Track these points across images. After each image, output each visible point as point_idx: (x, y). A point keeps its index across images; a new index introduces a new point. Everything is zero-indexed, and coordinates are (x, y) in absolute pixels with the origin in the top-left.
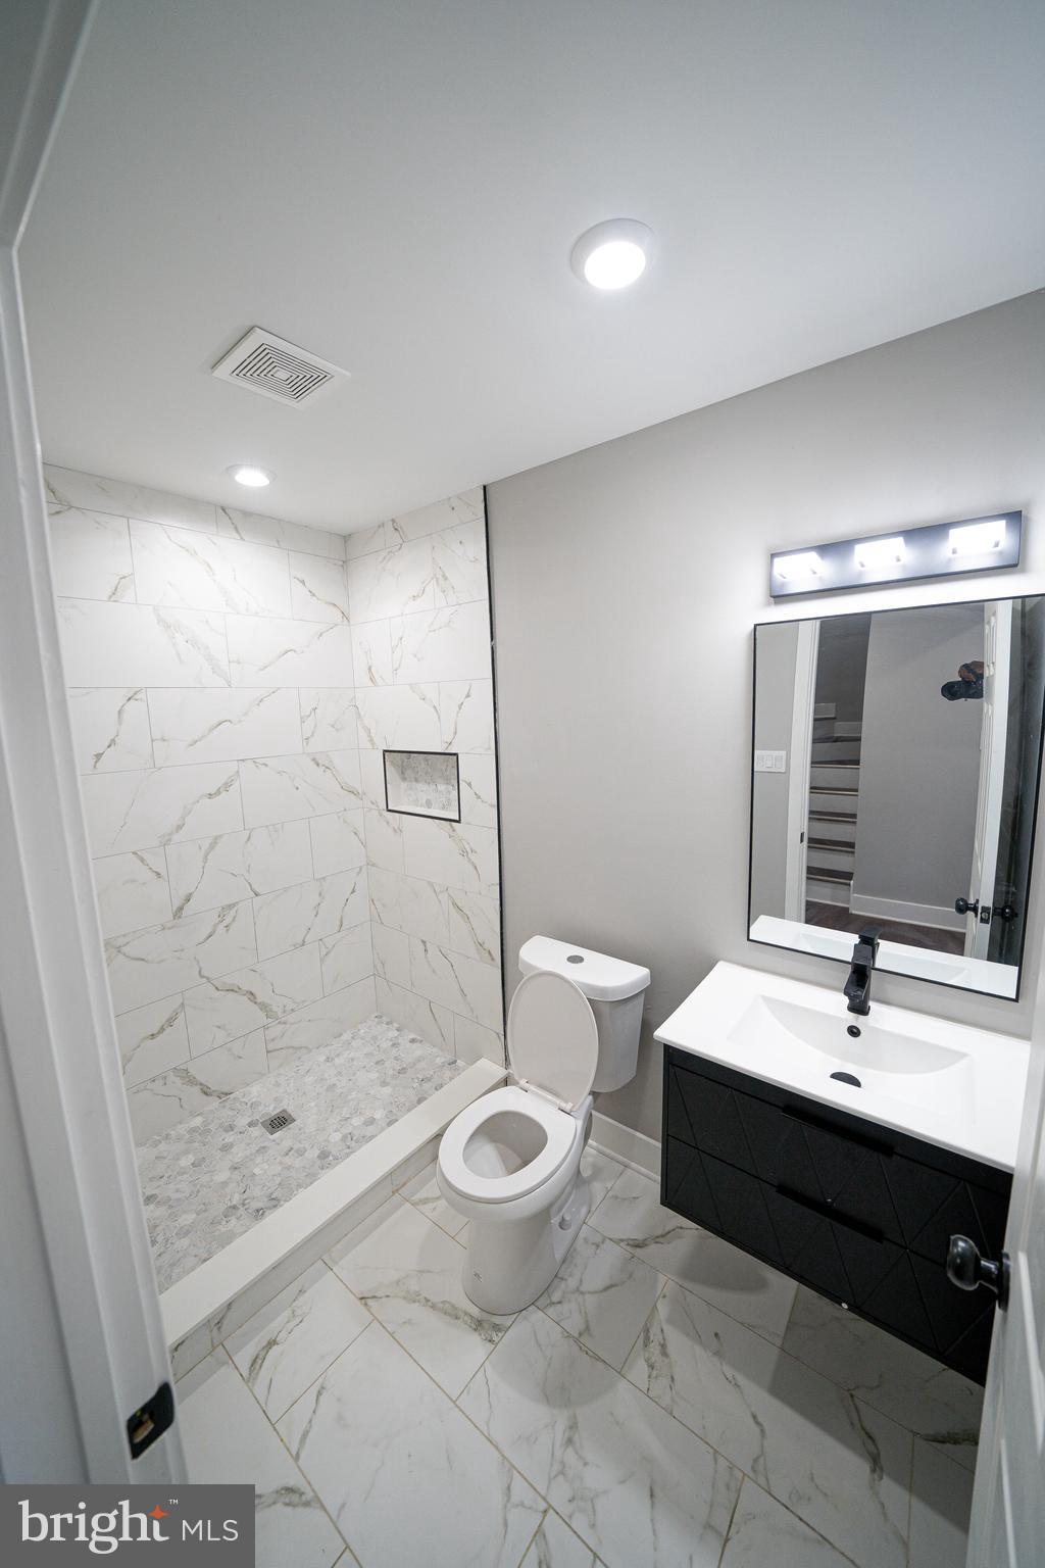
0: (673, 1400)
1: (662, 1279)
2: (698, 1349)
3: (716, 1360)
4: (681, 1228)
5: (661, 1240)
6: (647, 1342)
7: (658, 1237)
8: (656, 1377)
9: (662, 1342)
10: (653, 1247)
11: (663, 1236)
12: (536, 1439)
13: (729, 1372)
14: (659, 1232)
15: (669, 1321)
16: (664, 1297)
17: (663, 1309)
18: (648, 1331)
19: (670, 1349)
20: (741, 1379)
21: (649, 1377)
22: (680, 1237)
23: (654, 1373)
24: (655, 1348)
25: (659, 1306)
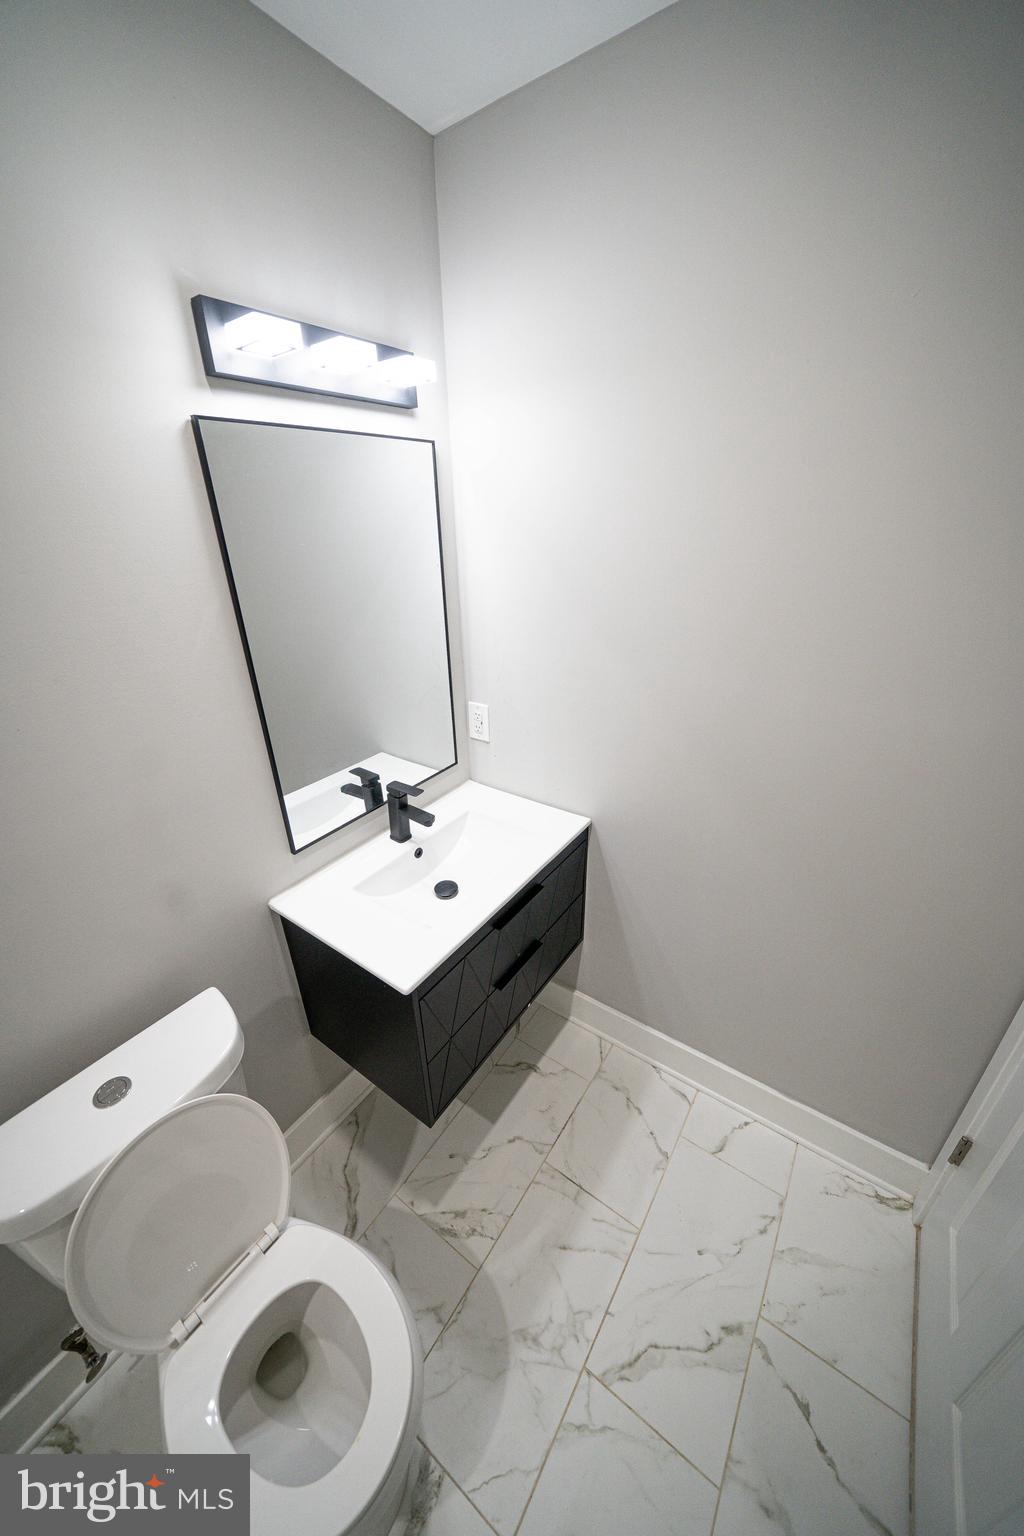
0: (500, 1213)
1: (394, 1203)
2: (462, 1177)
3: (471, 1163)
4: (346, 1166)
5: (353, 1195)
6: (452, 1233)
7: (349, 1198)
8: (482, 1227)
9: (453, 1215)
10: (359, 1207)
11: (349, 1192)
12: (536, 1389)
13: (479, 1154)
14: (345, 1195)
15: (435, 1203)
16: (412, 1203)
17: (424, 1208)
18: (443, 1229)
19: (460, 1207)
20: (486, 1144)
21: (481, 1235)
22: (355, 1170)
23: (479, 1229)
24: (460, 1225)
25: (420, 1212)
